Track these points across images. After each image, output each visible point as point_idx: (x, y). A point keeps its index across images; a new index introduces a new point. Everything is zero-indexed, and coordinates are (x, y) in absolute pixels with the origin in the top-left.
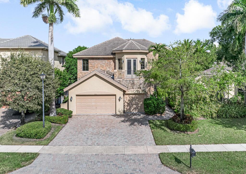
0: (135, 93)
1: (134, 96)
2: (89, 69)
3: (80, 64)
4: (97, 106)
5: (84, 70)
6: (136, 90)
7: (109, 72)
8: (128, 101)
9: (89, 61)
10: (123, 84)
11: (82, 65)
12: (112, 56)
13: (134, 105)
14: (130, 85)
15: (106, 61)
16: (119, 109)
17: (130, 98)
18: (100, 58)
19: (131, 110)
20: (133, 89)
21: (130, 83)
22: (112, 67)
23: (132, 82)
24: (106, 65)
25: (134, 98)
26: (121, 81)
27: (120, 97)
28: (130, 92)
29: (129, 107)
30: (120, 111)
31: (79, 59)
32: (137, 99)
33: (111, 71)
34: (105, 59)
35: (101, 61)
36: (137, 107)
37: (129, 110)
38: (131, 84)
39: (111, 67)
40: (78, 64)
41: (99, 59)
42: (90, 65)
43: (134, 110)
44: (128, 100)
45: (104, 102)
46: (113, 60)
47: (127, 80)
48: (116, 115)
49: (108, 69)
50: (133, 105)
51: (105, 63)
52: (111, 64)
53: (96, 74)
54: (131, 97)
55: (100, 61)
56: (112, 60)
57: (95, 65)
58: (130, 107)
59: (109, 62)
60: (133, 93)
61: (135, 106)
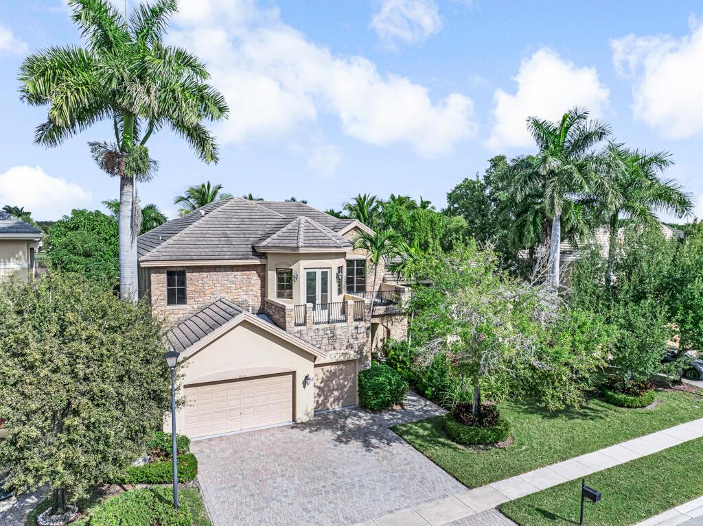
0: (339, 360)
1: (333, 368)
2: (187, 300)
3: (160, 285)
4: (244, 408)
5: (171, 301)
6: (342, 351)
7: (244, 305)
8: (321, 383)
9: (188, 275)
10: (308, 339)
11: (165, 289)
12: (257, 262)
13: (334, 390)
14: (325, 341)
15: (239, 273)
16: (307, 408)
17: (324, 374)
18: (220, 266)
19: (328, 405)
20: (334, 352)
21: (326, 336)
22: (254, 289)
23: (329, 332)
24: (238, 286)
25: (335, 373)
26: (303, 332)
27: (307, 377)
28: (328, 360)
29: (322, 398)
30: (309, 411)
31: (158, 270)
32: (341, 374)
33: (250, 300)
34: (234, 269)
35: (224, 273)
36: (340, 394)
37: (322, 404)
38: (329, 339)
39: (252, 290)
40: (153, 286)
41: (217, 269)
42: (189, 288)
43: (334, 403)
44: (320, 381)
45: (263, 395)
46: (257, 271)
47: (318, 329)
48: (296, 425)
49: (245, 297)
50: (331, 391)
51: (235, 280)
52: (252, 282)
53: (247, 320)
54: (327, 371)
55: (219, 273)
56: (255, 272)
57: (207, 288)
58: (326, 398)
59: (246, 277)
60: (334, 360)
61: (336, 393)
